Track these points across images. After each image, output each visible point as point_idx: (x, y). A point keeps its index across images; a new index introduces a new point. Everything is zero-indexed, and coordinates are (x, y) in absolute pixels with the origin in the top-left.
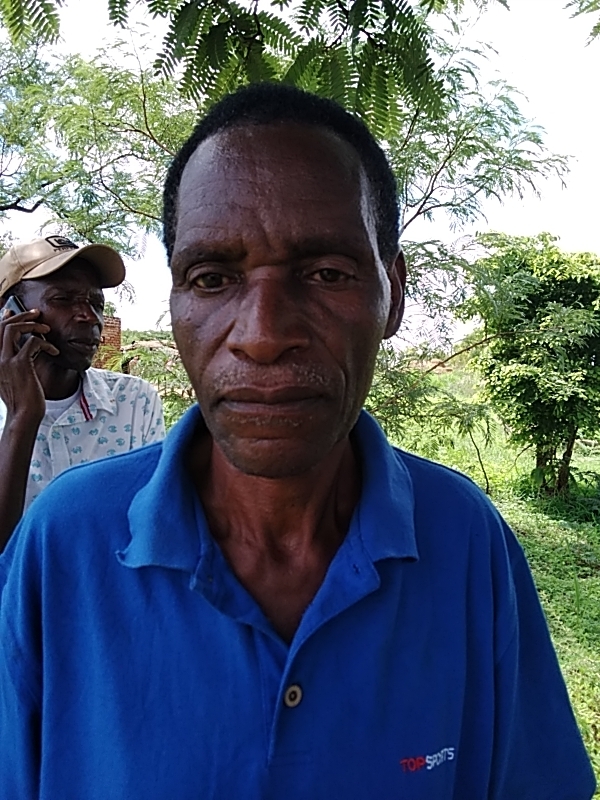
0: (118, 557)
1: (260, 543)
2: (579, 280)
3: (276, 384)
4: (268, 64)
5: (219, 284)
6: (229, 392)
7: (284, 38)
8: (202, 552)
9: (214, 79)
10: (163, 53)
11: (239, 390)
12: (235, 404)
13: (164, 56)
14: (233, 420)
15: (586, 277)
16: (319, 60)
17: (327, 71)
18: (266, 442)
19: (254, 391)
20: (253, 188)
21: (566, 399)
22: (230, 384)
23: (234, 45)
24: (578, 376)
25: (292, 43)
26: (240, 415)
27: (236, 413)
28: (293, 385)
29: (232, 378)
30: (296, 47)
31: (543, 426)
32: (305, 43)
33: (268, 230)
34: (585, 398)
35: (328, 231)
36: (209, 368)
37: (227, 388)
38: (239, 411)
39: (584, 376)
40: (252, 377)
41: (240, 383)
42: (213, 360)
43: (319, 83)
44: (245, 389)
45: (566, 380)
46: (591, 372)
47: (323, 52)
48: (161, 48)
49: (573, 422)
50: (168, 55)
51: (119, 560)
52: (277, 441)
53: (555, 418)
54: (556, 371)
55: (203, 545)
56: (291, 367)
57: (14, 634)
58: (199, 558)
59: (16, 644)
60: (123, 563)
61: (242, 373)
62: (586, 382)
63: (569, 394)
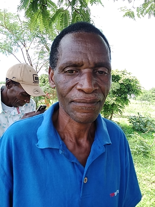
0: (36, 145)
1: (74, 141)
2: (115, 76)
3: (91, 98)
4: (48, 13)
5: (73, 73)
6: (76, 100)
7: (52, 6)
8: (61, 144)
9: (33, 15)
10: (20, 5)
11: (80, 99)
12: (78, 103)
13: (20, 7)
14: (77, 107)
15: (117, 75)
16: (61, 13)
17: (63, 17)
18: (85, 114)
19: (84, 100)
20: (86, 48)
21: (112, 104)
22: (77, 98)
23: (39, 6)
24: (115, 98)
25: (54, 8)
26: (79, 106)
27: (78, 106)
28: (95, 98)
29: (78, 96)
30: (55, 9)
31: (106, 110)
32: (58, 8)
33: (90, 59)
34: (116, 104)
35: (104, 61)
36: (69, 93)
37: (76, 99)
38: (79, 105)
39: (116, 99)
40: (84, 96)
41: (80, 98)
42: (71, 91)
43: (61, 19)
44: (82, 99)
45: (112, 99)
46: (118, 98)
47: (63, 11)
48: (19, 4)
49: (113, 110)
50: (21, 6)
51: (37, 146)
52: (89, 114)
53: (109, 108)
54: (109, 97)
55: (61, 142)
56: (94, 94)
57: (3, 169)
58: (60, 145)
59: (4, 171)
60: (39, 147)
61: (81, 95)
62: (116, 100)
63: (113, 103)
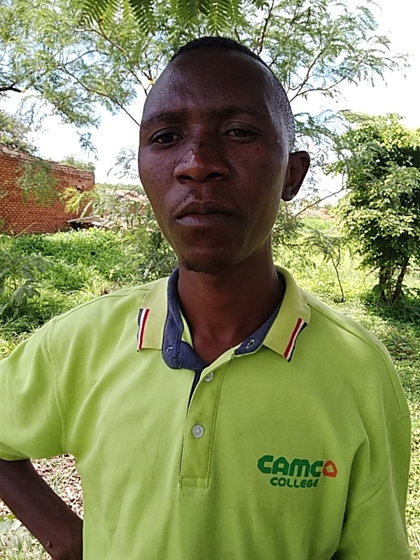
21: (398, 235)
24: (408, 219)
31: (384, 255)
34: (413, 234)
39: (413, 218)
45: (401, 221)
49: (406, 253)
54: (394, 215)
62: (415, 223)
63: (401, 232)
